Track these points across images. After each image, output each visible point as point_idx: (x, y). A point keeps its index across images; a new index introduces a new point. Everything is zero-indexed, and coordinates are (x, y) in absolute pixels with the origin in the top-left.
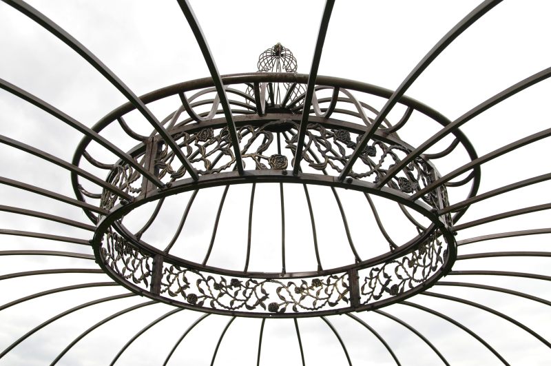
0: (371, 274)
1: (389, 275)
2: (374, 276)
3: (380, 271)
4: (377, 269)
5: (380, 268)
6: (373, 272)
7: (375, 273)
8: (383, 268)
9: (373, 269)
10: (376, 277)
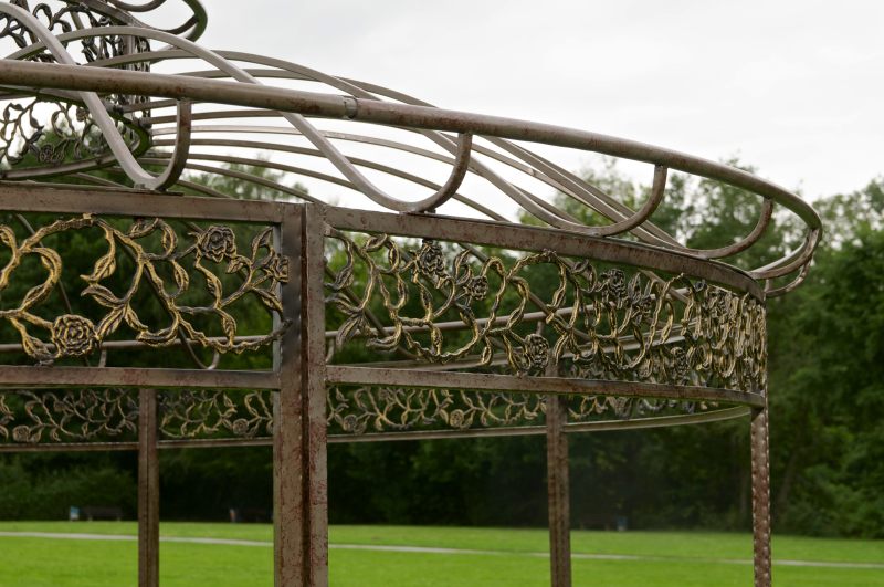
0: (7, 114)
1: (40, 124)
2: (11, 119)
3: (24, 111)
4: (18, 107)
5: (24, 107)
6: (11, 109)
7: (14, 114)
8: (30, 107)
9: (11, 105)
10: (14, 121)
